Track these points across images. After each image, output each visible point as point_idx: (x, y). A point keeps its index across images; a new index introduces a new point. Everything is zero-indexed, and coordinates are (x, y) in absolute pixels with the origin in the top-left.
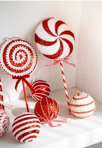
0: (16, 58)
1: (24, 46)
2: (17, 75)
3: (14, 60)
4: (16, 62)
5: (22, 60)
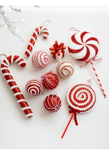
0: (79, 96)
1: (90, 92)
2: (72, 106)
3: (76, 96)
4: (77, 98)
5: (82, 99)
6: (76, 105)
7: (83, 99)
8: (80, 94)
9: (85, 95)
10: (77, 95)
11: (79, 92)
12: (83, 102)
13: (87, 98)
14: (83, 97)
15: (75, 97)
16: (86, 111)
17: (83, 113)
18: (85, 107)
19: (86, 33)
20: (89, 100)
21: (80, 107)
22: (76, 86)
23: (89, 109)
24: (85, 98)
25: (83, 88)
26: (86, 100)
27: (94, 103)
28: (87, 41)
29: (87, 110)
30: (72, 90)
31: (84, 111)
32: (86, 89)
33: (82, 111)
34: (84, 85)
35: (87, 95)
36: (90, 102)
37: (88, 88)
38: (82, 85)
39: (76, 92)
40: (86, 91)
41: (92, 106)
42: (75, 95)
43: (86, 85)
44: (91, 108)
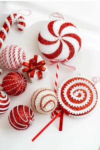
0: (75, 92)
1: (91, 92)
2: (61, 103)
3: (72, 92)
4: (71, 94)
5: (77, 99)
6: (66, 104)
7: (79, 99)
8: (78, 90)
9: (83, 95)
10: (73, 90)
11: (77, 88)
12: (78, 102)
13: (85, 99)
14: (80, 95)
15: (69, 92)
16: (77, 115)
17: (72, 116)
18: (78, 110)
19: (71, 25)
20: (86, 102)
21: (71, 107)
22: (75, 79)
23: (82, 114)
24: (81, 98)
25: (84, 85)
26: (82, 101)
27: (92, 109)
28: (66, 35)
29: (80, 115)
30: (68, 82)
31: (74, 115)
32: (87, 87)
33: (71, 114)
34: (87, 80)
35: (86, 95)
36: (87, 106)
37: (91, 86)
38: (84, 79)
39: (72, 87)
40: (86, 89)
41: (88, 112)
42: (70, 89)
43: (89, 82)
44: (85, 113)
